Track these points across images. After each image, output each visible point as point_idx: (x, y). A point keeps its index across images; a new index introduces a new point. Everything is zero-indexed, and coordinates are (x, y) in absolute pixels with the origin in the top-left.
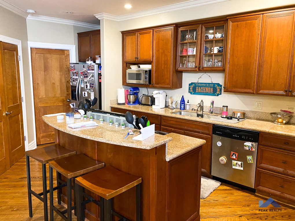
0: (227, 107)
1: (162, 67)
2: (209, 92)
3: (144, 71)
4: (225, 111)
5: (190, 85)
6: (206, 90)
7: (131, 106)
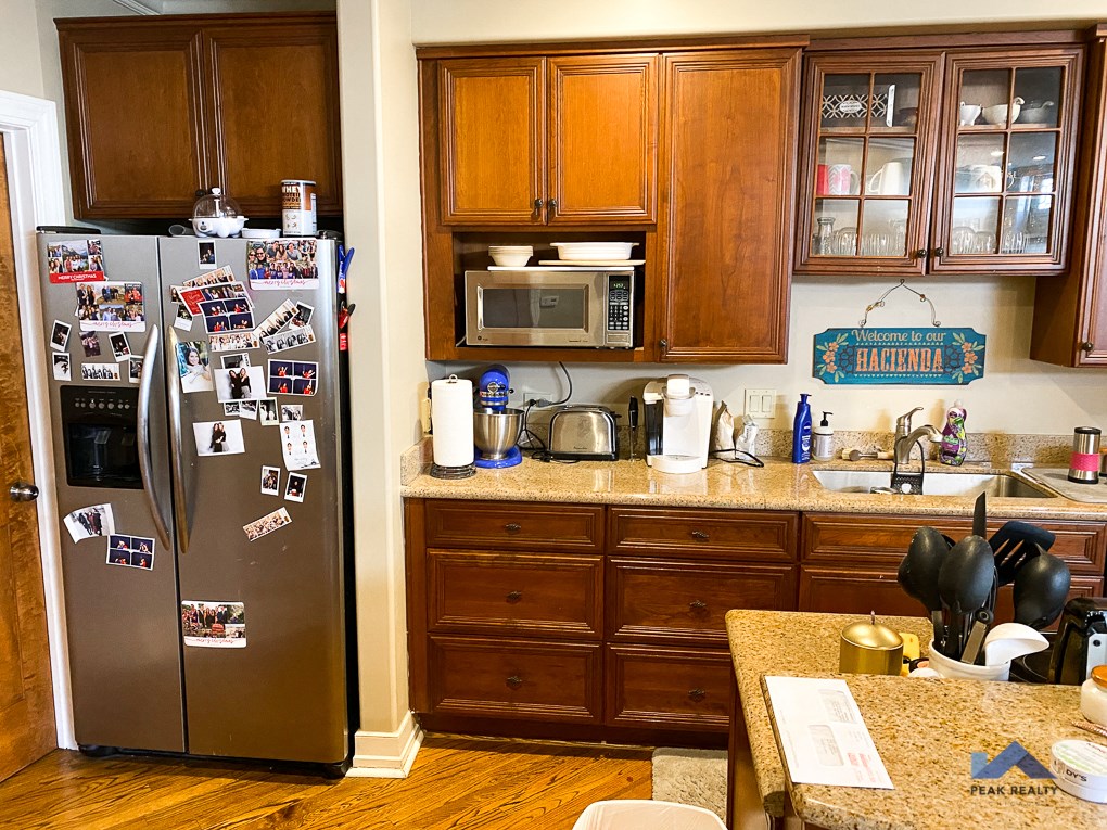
0: (1097, 432)
1: (723, 255)
2: (922, 369)
3: (607, 280)
4: (1091, 452)
5: (818, 339)
6: (907, 360)
7: (497, 473)
